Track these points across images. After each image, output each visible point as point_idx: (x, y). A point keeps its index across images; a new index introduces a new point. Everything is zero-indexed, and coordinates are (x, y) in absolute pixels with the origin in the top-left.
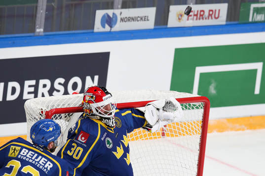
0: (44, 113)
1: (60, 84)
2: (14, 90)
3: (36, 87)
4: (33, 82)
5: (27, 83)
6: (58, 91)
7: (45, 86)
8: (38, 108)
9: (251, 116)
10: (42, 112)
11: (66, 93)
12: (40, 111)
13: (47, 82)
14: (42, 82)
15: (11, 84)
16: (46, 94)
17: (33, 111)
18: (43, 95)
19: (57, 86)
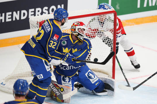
0: (39, 23)
1: (46, 10)
2: (24, 14)
3: (35, 12)
4: (33, 10)
5: (30, 10)
6: (45, 13)
7: (39, 11)
8: (36, 21)
9: (137, 19)
10: (38, 23)
11: (49, 13)
12: (37, 22)
13: (40, 9)
14: (37, 9)
15: (23, 12)
16: (40, 15)
17: (34, 22)
18: (38, 15)
19: (44, 11)
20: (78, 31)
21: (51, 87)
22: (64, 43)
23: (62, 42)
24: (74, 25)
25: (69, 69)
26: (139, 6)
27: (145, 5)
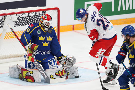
20: (44, 24)
21: (39, 70)
22: (39, 32)
23: (38, 31)
24: (43, 18)
25: (43, 54)
26: (113, 10)
27: (119, 9)
